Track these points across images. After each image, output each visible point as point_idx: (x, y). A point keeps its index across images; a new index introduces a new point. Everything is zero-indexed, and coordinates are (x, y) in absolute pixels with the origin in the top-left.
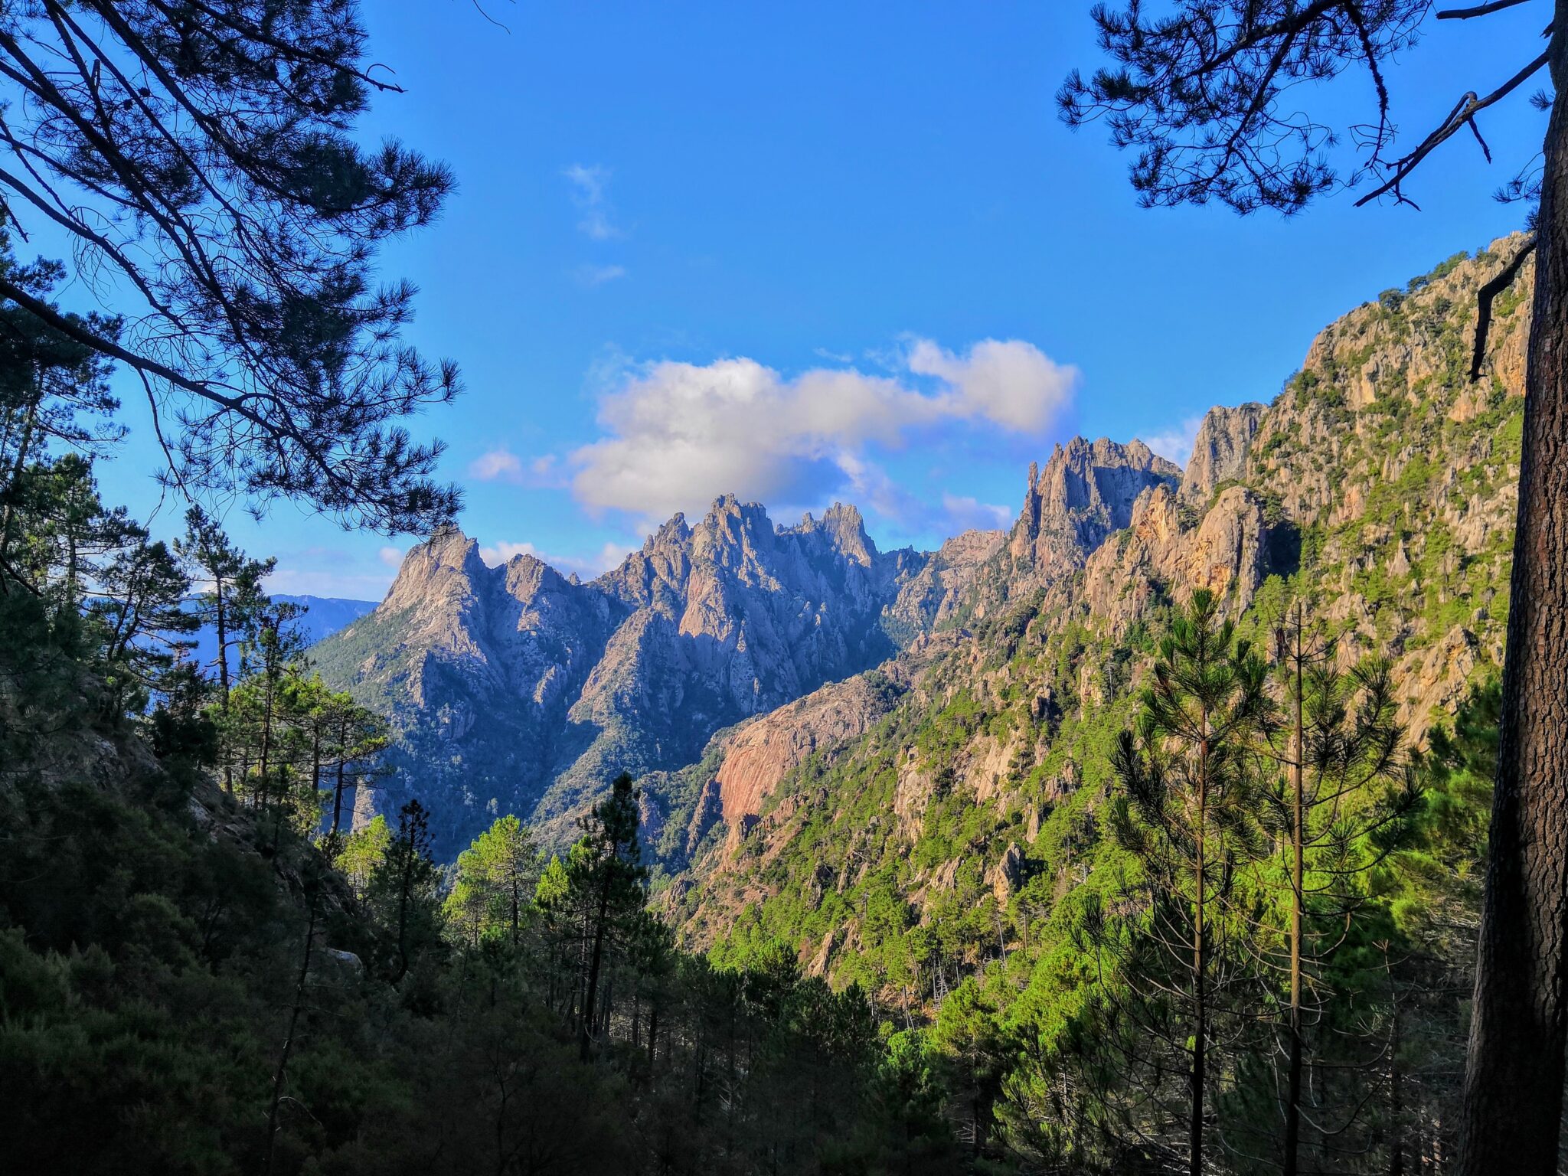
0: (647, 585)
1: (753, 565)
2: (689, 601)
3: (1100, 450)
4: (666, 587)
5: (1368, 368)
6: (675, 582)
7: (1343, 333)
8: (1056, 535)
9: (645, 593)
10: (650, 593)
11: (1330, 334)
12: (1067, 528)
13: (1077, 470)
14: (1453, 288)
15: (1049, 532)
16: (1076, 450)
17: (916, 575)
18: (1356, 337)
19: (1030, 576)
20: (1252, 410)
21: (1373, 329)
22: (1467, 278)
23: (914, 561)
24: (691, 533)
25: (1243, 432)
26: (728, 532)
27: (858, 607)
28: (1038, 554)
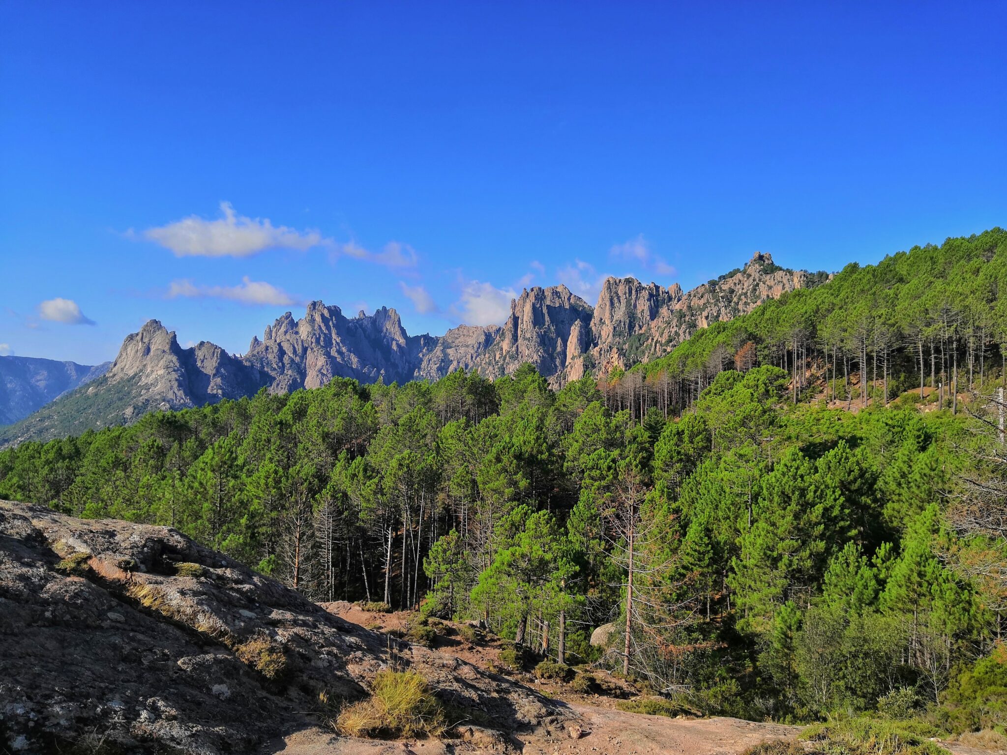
0: (281, 359)
1: (339, 345)
2: (308, 370)
3: (548, 294)
4: (292, 361)
5: (705, 314)
6: (298, 358)
7: (695, 296)
8: (529, 341)
9: (280, 364)
10: (283, 364)
11: (690, 295)
12: (534, 337)
13: (538, 306)
14: (735, 284)
15: (525, 339)
16: (538, 294)
17: (432, 351)
18: (700, 299)
19: (516, 362)
20: (630, 282)
21: (706, 295)
22: (740, 281)
23: (430, 341)
24: (297, 325)
25: (625, 294)
26: (322, 325)
27: (400, 370)
28: (520, 350)
